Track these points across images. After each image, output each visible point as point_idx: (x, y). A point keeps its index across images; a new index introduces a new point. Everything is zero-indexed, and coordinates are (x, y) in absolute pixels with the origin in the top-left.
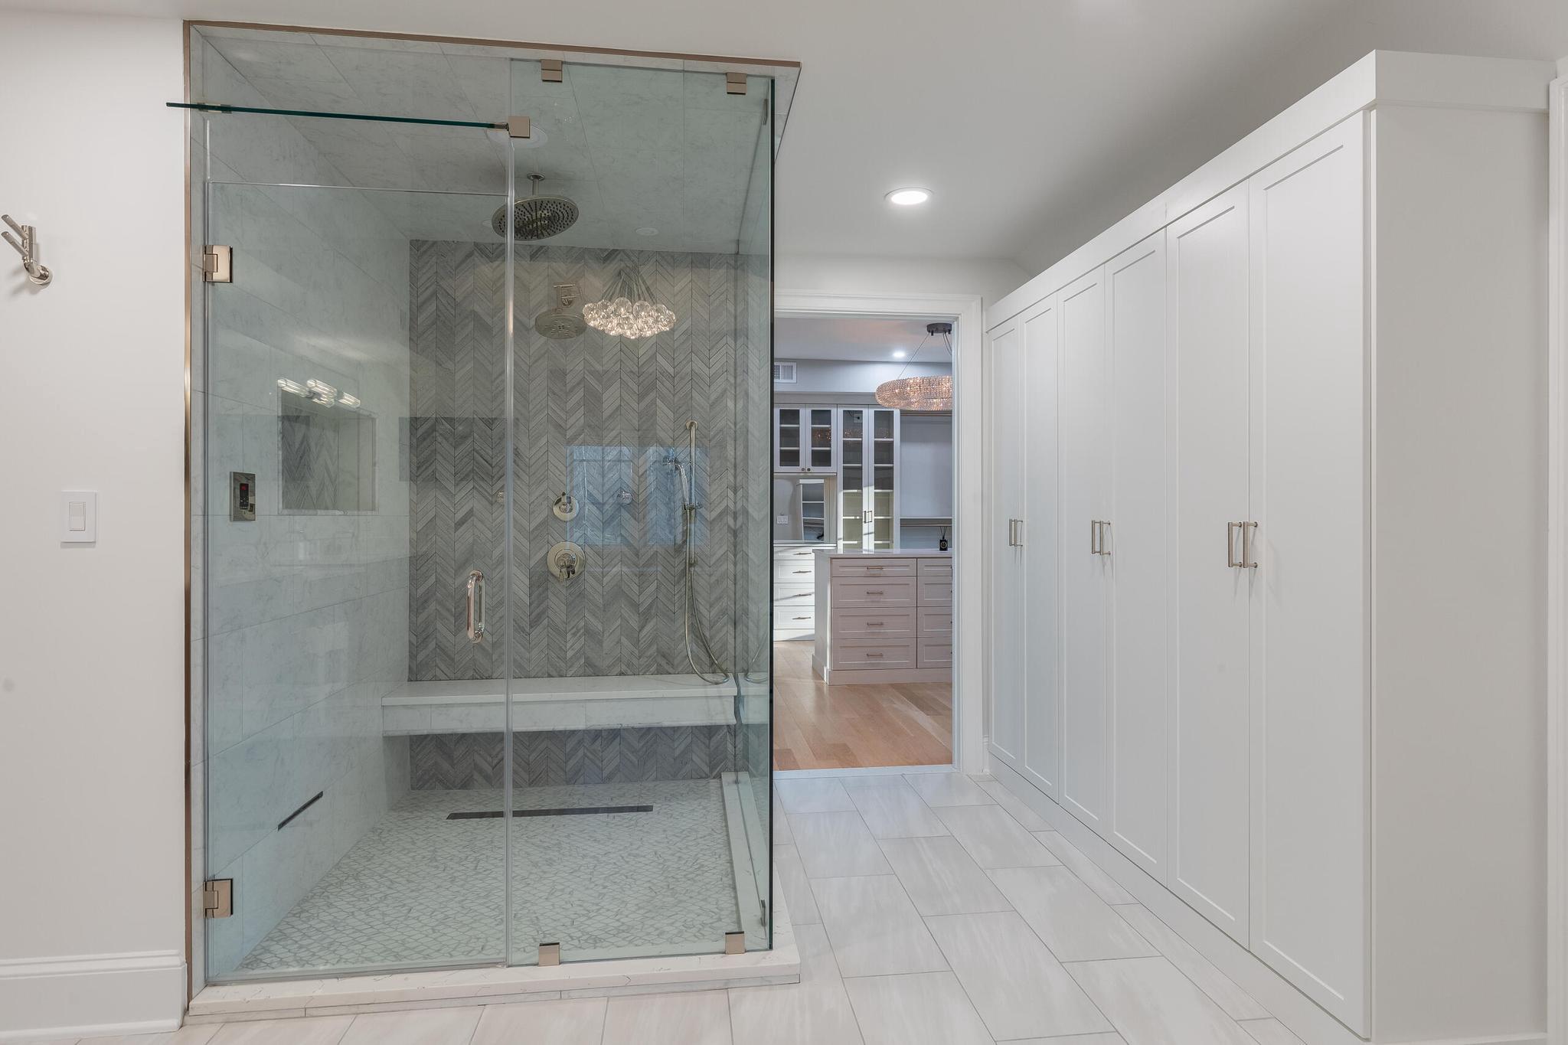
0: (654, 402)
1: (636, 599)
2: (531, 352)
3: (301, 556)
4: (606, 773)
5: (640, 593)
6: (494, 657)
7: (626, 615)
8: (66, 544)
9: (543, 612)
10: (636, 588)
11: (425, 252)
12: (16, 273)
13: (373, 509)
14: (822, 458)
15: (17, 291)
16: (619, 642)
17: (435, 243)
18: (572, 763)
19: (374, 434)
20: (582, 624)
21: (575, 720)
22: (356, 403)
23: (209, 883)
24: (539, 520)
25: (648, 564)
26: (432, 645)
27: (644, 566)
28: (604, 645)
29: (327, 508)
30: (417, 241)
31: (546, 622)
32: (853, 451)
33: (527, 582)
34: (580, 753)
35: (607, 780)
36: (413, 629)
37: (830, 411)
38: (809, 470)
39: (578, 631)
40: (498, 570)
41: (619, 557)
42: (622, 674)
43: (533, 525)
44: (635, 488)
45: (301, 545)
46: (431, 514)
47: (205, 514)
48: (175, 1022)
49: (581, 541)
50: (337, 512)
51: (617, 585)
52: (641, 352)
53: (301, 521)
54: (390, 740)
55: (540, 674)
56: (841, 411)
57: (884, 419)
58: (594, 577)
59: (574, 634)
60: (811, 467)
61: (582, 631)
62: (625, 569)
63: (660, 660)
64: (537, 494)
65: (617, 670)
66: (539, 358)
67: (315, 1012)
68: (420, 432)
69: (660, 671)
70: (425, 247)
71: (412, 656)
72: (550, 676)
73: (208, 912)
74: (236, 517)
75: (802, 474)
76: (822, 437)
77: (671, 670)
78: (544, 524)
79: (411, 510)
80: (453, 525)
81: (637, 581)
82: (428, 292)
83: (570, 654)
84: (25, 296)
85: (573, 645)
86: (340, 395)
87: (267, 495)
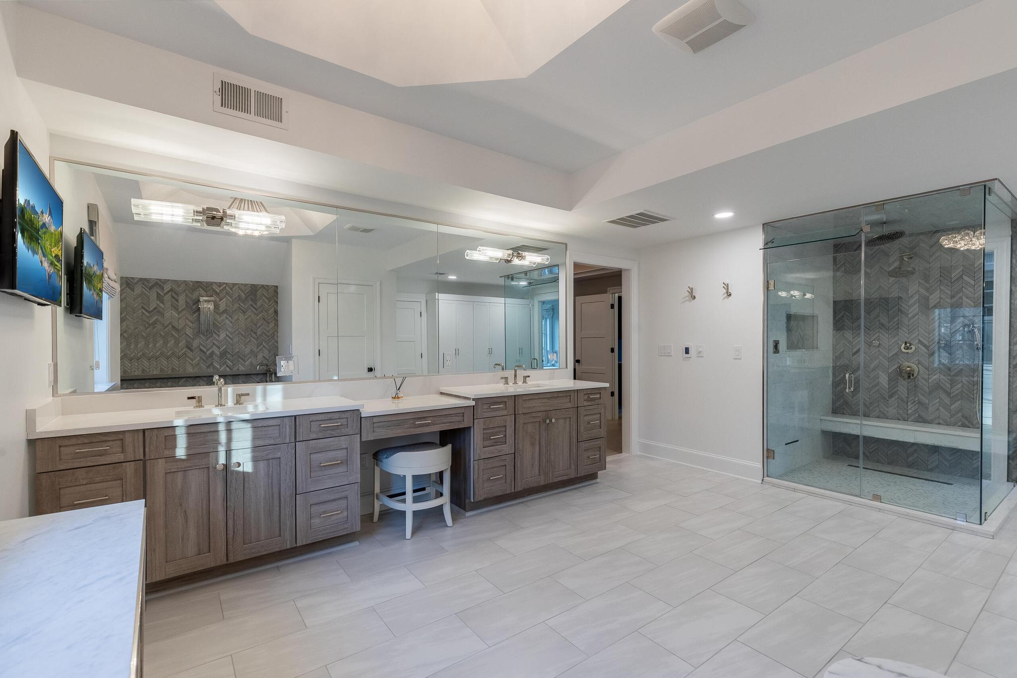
0: (961, 298)
1: (949, 390)
2: (890, 282)
3: (788, 363)
4: (930, 467)
5: (951, 388)
6: (871, 408)
7: (943, 398)
8: (735, 359)
9: (896, 392)
10: (948, 386)
11: (840, 248)
12: (724, 294)
13: (817, 348)
15: (724, 298)
16: (938, 409)
17: (844, 244)
18: (910, 459)
19: (817, 322)
20: (917, 399)
21: (909, 438)
22: (812, 297)
23: (768, 450)
24: (894, 353)
25: (956, 375)
26: (842, 401)
27: (954, 375)
28: (929, 410)
29: (800, 349)
30: (836, 244)
31: (896, 396)
33: (887, 379)
34: (915, 455)
35: (931, 470)
36: (834, 393)
39: (915, 402)
40: (873, 373)
41: (938, 371)
42: (939, 424)
43: (890, 355)
44: (948, 339)
45: (788, 359)
46: (842, 350)
47: (767, 352)
48: (761, 482)
49: (917, 362)
50: (804, 350)
51: (937, 383)
52: (953, 276)
53: (793, 353)
54: (825, 433)
55: (893, 418)
58: (924, 379)
59: (912, 403)
61: (916, 402)
62: (942, 377)
63: (963, 420)
64: (892, 342)
65: (937, 421)
66: (894, 284)
67: (797, 491)
68: (837, 318)
69: (964, 426)
70: (840, 246)
71: (833, 403)
72: (899, 419)
73: (768, 457)
74: (775, 352)
77: (971, 426)
78: (896, 354)
79: (833, 348)
80: (851, 354)
81: (949, 382)
82: (842, 263)
83: (910, 412)
84: (726, 299)
85: (911, 408)
86: (805, 295)
87: (782, 346)
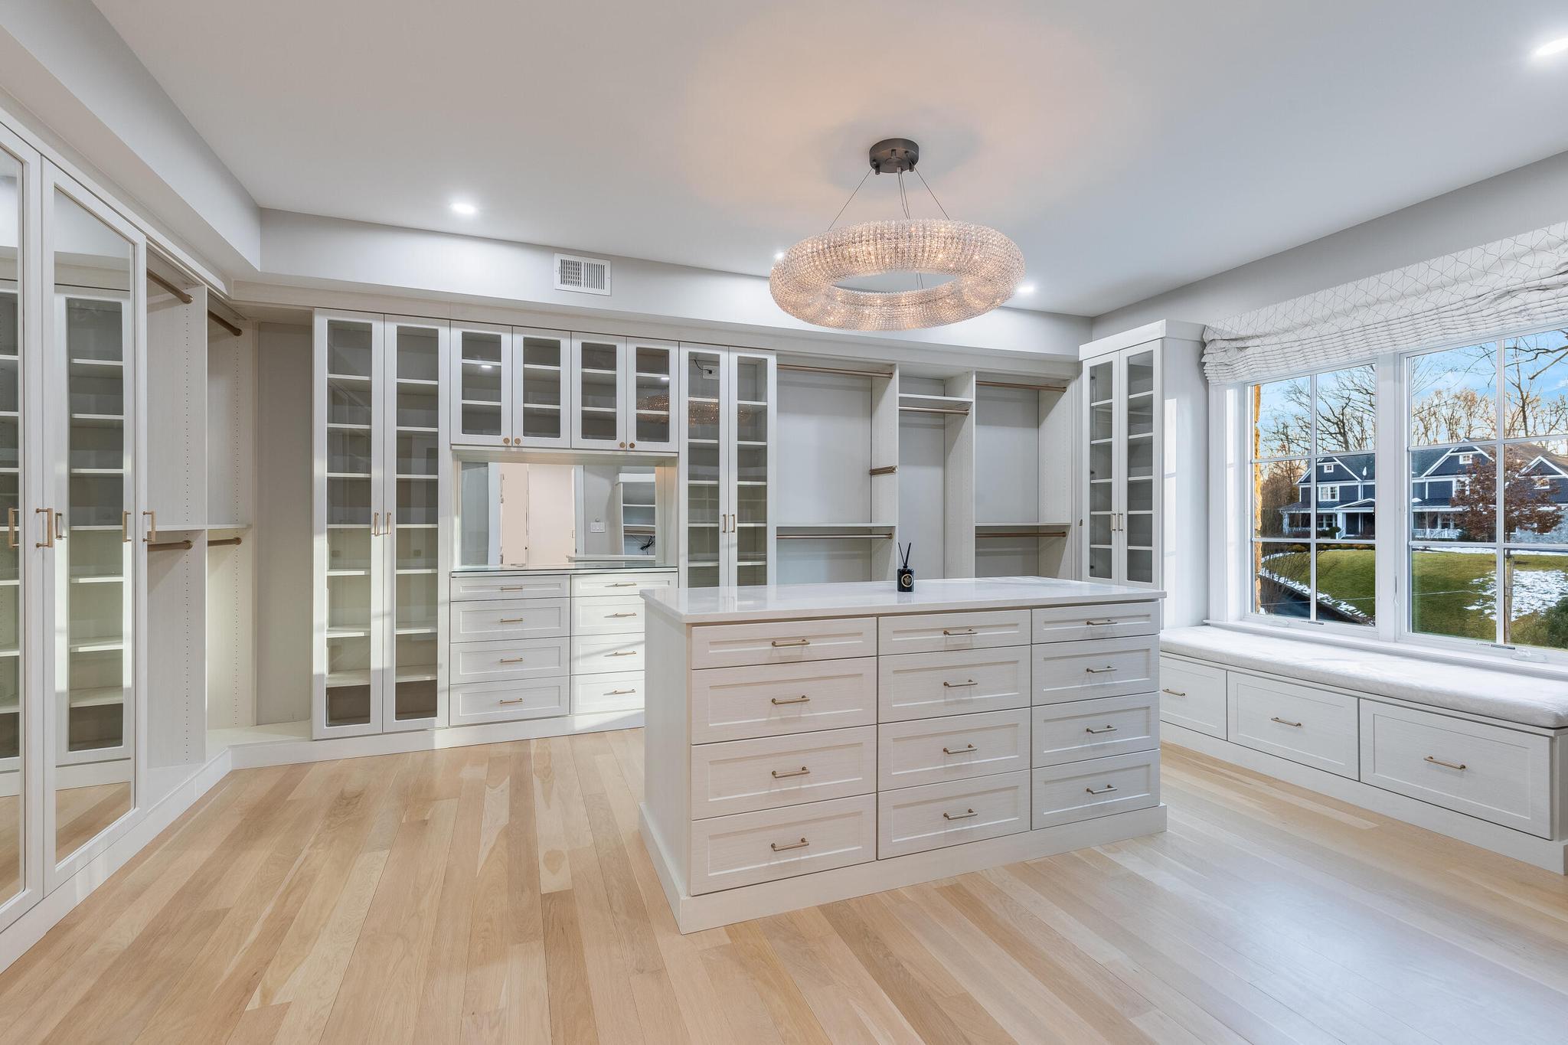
14: (654, 428)
32: (704, 418)
37: (667, 352)
38: (632, 445)
56: (685, 352)
57: (752, 373)
60: (636, 442)
75: (620, 453)
76: (653, 394)
